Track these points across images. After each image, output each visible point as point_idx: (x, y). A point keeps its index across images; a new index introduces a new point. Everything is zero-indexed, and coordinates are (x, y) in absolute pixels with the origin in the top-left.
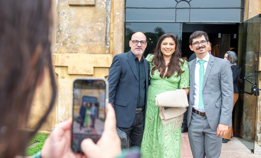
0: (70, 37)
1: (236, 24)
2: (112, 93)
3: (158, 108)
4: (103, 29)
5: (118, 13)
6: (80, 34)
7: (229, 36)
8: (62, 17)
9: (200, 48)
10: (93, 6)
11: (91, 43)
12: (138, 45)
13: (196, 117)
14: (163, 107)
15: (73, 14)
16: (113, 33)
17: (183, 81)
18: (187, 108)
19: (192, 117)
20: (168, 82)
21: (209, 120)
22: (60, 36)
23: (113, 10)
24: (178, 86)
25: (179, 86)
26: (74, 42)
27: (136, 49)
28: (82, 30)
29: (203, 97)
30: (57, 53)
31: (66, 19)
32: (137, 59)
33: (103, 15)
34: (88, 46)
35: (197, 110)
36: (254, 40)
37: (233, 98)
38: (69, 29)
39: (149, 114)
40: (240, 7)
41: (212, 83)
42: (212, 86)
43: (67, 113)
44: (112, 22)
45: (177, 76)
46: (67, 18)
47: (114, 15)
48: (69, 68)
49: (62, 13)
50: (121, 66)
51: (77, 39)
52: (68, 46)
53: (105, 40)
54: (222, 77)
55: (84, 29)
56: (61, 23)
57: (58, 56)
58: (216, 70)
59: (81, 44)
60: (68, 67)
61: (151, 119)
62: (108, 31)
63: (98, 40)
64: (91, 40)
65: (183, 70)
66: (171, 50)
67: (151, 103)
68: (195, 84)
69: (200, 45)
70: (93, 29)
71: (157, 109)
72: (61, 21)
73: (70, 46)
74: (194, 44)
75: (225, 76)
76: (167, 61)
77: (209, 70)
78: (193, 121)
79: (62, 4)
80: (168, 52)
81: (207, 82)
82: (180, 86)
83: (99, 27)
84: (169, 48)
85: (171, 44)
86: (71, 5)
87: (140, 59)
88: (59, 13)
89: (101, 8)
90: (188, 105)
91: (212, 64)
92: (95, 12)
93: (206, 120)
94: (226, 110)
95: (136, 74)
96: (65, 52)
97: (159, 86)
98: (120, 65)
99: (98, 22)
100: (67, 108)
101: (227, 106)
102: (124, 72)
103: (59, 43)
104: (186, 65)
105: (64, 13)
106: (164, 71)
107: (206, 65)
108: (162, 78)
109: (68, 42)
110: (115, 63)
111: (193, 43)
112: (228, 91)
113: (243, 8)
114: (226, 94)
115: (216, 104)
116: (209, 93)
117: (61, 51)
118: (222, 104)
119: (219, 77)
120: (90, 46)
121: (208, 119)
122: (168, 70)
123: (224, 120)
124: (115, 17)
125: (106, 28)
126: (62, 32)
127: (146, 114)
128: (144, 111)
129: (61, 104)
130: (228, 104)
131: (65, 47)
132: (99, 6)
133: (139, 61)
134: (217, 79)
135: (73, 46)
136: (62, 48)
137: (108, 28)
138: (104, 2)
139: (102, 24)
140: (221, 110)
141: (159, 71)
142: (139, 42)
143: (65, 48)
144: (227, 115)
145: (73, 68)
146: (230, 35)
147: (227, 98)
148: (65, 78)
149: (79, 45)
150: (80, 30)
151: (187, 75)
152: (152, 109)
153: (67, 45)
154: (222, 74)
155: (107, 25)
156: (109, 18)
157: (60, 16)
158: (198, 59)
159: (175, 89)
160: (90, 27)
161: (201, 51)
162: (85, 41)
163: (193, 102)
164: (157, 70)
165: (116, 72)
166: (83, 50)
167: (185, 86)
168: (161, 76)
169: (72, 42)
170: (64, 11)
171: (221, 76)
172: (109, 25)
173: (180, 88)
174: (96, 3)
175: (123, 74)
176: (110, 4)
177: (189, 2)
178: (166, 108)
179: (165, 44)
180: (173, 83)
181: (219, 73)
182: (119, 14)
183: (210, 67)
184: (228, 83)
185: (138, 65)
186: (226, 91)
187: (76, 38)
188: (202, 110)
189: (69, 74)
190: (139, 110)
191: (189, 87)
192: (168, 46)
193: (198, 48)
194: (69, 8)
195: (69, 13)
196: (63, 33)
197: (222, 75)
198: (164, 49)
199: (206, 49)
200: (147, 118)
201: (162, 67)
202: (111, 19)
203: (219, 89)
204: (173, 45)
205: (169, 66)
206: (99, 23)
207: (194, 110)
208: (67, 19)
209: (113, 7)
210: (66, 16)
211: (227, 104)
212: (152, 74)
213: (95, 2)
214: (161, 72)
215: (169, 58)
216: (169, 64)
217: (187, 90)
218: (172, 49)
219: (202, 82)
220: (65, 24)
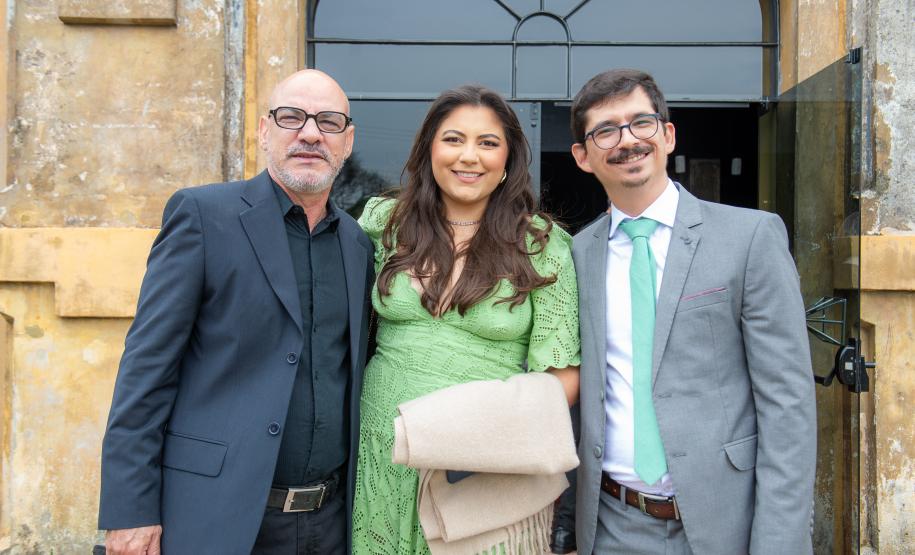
0: (68, 157)
1: (748, 106)
2: (148, 401)
3: (414, 480)
4: (211, 123)
5: (274, 60)
6: (113, 145)
7: (715, 167)
8: (29, 70)
9: (626, 153)
10: (168, 25)
11: (161, 180)
12: (301, 136)
13: (626, 523)
14: (436, 471)
15: (80, 60)
16: (256, 141)
17: (546, 333)
18: (573, 476)
19: (600, 522)
20: (463, 337)
21: (698, 541)
22: (23, 153)
23: (254, 47)
24: (519, 356)
25: (525, 355)
26: (83, 177)
27: (293, 156)
28: (118, 129)
29: (657, 414)
30: (10, 227)
31: (50, 79)
32: (295, 216)
33: (210, 66)
34: (145, 195)
35: (628, 486)
36: (825, 167)
37: (815, 417)
38: (63, 122)
39: (369, 511)
40: (760, 40)
41: (699, 339)
42: (704, 354)
43: (51, 488)
44: (250, 93)
45: (514, 302)
46: (56, 75)
47: (261, 67)
48: (59, 288)
49: (32, 55)
50: (204, 247)
51: (99, 166)
52: (56, 195)
53: (220, 170)
54: (753, 305)
55: (129, 122)
56: (28, 98)
57: (11, 238)
58: (719, 268)
59: (117, 185)
60: (56, 285)
61: (380, 539)
62: (234, 132)
63: (190, 169)
64: (159, 171)
65: (544, 270)
66: (481, 174)
67: (376, 451)
68: (609, 347)
69: (628, 139)
70: (170, 124)
71: (407, 486)
72: (29, 89)
73: (66, 197)
74: (592, 133)
75: (766, 299)
76: (463, 229)
77: (682, 269)
78: (608, 542)
79: (29, 17)
80: (466, 183)
81: (674, 334)
82: (529, 360)
83: (192, 114)
84: (475, 163)
85: (486, 142)
86: (71, 23)
87: (314, 216)
88: (18, 53)
89: (203, 37)
90: (575, 461)
91: (694, 235)
92: (177, 53)
93: (677, 541)
94: (784, 482)
95: (289, 295)
96: (43, 221)
97: (417, 356)
98: (192, 245)
99: (188, 92)
100: (51, 468)
101: (787, 462)
102: (217, 282)
103: (16, 182)
104: (563, 246)
105: (38, 53)
106: (443, 277)
107: (661, 243)
108: (434, 315)
109: (58, 177)
110: (168, 237)
111: (588, 131)
112: (788, 376)
113: (771, 47)
114: (777, 391)
115: (730, 449)
116: (691, 393)
117: (25, 218)
118: (756, 446)
119: (733, 301)
120: (154, 195)
121: (692, 536)
122: (467, 273)
123: (778, 538)
124: (262, 74)
125: (227, 118)
126: (30, 136)
127: (355, 515)
128: (345, 498)
129: (26, 451)
130: (793, 451)
131: (46, 199)
132: (191, 27)
133: (312, 223)
134: (728, 313)
135: (79, 195)
136: (32, 203)
137: (235, 120)
138: (215, 9)
139: (208, 102)
140: (754, 481)
141: (420, 276)
142: (308, 116)
143: (42, 203)
144: (792, 509)
145: (80, 289)
146: (718, 161)
147: (785, 417)
148: (45, 333)
149: (106, 189)
150: (110, 126)
151: (567, 299)
152: (382, 484)
153: (51, 189)
154: (748, 289)
155: (227, 106)
156: (239, 80)
157: (22, 68)
158: (617, 215)
159: (506, 370)
160: (156, 116)
161: (631, 171)
162: (135, 172)
163: (602, 444)
164: (410, 272)
165: (171, 286)
166: (127, 212)
167: (556, 356)
168: (429, 302)
169: (75, 179)
170: (39, 46)
171: (748, 299)
172: (238, 107)
173: (532, 370)
174: (181, 12)
175: (215, 296)
176: (240, 18)
177: (565, 19)
178: (455, 477)
179: (454, 140)
180: (492, 339)
181: (733, 282)
182: (280, 62)
183: (685, 254)
184: (784, 334)
185: (302, 245)
186: (776, 379)
187: (95, 159)
188: (655, 485)
189: (62, 314)
190: (308, 495)
191: (576, 363)
192: (469, 151)
193: (616, 154)
194: (63, 35)
195: (63, 54)
196: (37, 139)
197: (751, 292)
198: (449, 165)
199: (656, 158)
200: (359, 533)
201: (436, 259)
202: (247, 85)
203: (738, 369)
204: (495, 145)
205: (473, 252)
206: (195, 100)
207: (609, 485)
208: (56, 82)
209: (256, 36)
210: (48, 68)
211: (784, 449)
212: (384, 293)
213: (176, 10)
214: (426, 281)
215: (477, 213)
216: (472, 241)
217: (571, 379)
218: (488, 169)
219: (647, 336)
220: (42, 104)
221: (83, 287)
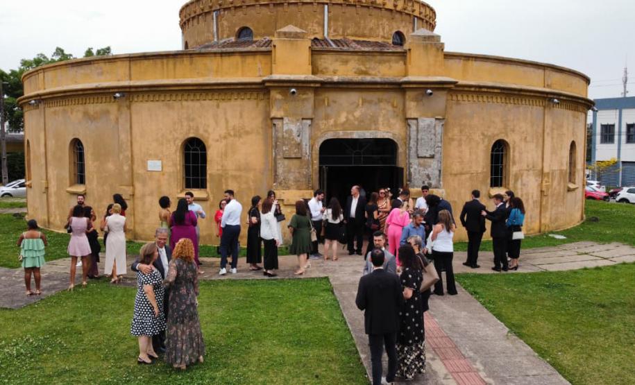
0: (284, 179)
4: (307, 173)
5: (315, 162)
6: (291, 177)
8: (278, 165)
10: (300, 158)
15: (286, 164)
22: (277, 178)
23: (312, 160)
26: (287, 182)
28: (292, 174)
33: (306, 164)
38: (283, 174)
46: (282, 166)
51: (289, 180)
52: (283, 185)
59: (292, 183)
60: (284, 200)
63: (303, 181)
64: (299, 181)
70: (300, 174)
72: (278, 169)
79: (277, 157)
83: (303, 172)
88: (276, 163)
89: (305, 160)
92: (301, 162)
96: (282, 189)
99: (303, 168)
103: (276, 183)
109: (283, 182)
120: (298, 185)
132: (303, 158)
135: (286, 185)
160: (298, 172)
162: (295, 181)
166: (294, 187)
170: (279, 162)
189: (284, 204)
194: (284, 160)
196: (279, 176)
220: (280, 171)
221: (288, 200)
